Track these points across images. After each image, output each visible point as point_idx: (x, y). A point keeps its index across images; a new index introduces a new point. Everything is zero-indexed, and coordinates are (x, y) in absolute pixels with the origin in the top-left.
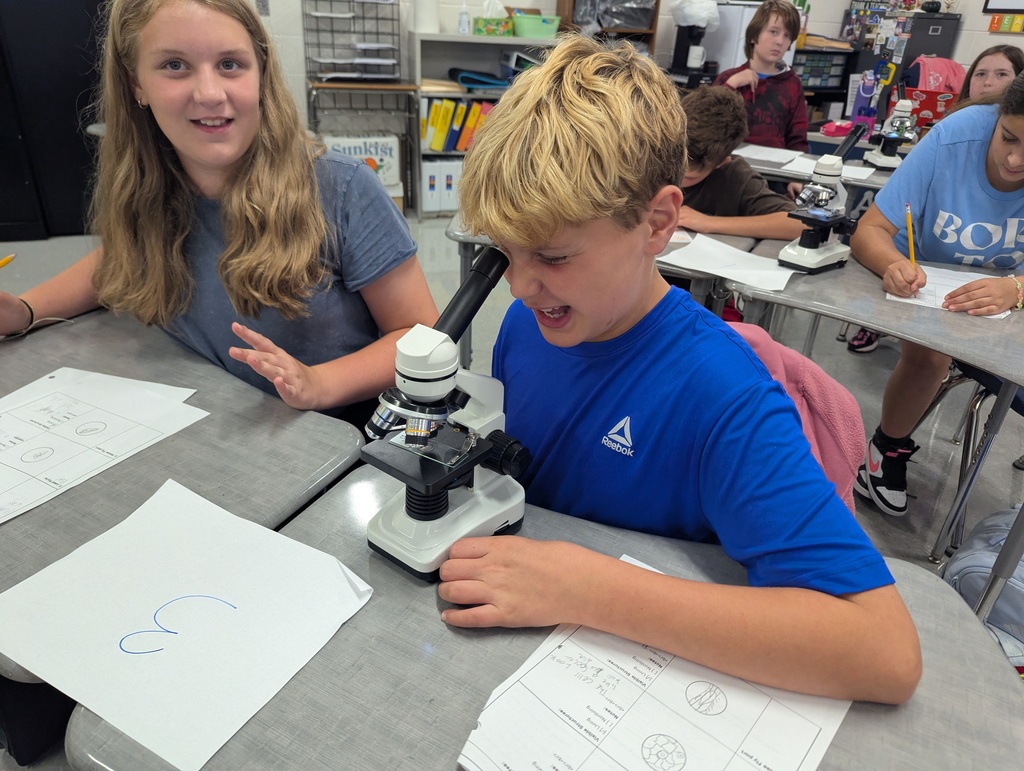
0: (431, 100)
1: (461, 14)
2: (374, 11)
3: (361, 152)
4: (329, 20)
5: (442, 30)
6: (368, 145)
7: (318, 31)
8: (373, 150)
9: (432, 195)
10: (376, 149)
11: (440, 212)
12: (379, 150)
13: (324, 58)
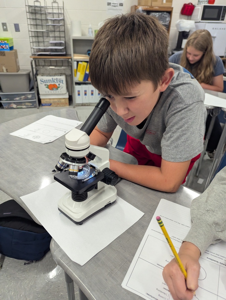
0: (78, 62)
1: (89, 29)
2: (58, 29)
3: (51, 82)
4: (42, 33)
5: (83, 35)
6: (54, 79)
7: (38, 37)
8: (56, 81)
9: (79, 98)
10: (57, 80)
11: (83, 103)
12: (58, 81)
13: (40, 47)
